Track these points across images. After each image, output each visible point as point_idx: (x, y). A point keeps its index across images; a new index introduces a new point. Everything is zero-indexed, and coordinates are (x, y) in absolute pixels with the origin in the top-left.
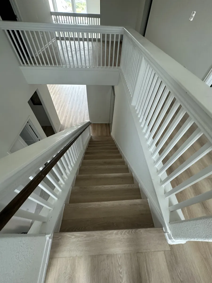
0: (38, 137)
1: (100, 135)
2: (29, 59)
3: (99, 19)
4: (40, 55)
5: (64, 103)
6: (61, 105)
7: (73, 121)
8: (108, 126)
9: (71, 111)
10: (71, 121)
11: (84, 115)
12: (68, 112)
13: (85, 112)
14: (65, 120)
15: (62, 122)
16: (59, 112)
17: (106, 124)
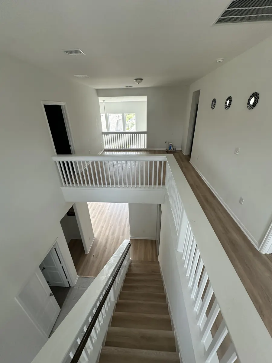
0: (61, 263)
1: (143, 260)
2: (74, 175)
3: (146, 135)
4: (85, 170)
5: (103, 209)
6: (99, 210)
7: (110, 234)
8: (155, 243)
9: (109, 220)
10: (107, 234)
11: (125, 225)
12: (105, 221)
13: (126, 221)
14: (100, 232)
15: (96, 235)
16: (95, 221)
17: (152, 240)
